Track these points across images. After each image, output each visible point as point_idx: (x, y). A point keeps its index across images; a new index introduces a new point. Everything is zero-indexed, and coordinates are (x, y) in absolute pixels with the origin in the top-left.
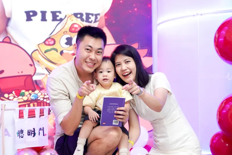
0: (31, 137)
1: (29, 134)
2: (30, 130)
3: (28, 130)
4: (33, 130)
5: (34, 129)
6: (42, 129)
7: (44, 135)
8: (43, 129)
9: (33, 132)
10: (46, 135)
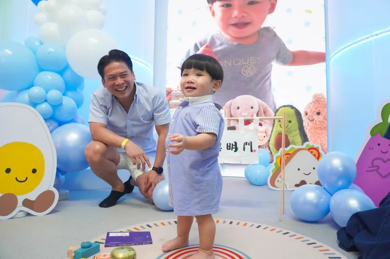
0: (232, 152)
1: (229, 148)
2: (230, 144)
3: (228, 144)
4: (234, 144)
5: (236, 143)
6: (249, 144)
7: (252, 151)
8: (251, 144)
9: (234, 147)
10: (255, 151)
